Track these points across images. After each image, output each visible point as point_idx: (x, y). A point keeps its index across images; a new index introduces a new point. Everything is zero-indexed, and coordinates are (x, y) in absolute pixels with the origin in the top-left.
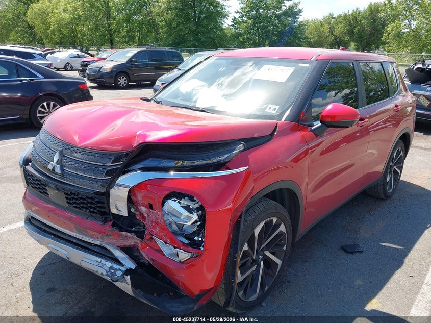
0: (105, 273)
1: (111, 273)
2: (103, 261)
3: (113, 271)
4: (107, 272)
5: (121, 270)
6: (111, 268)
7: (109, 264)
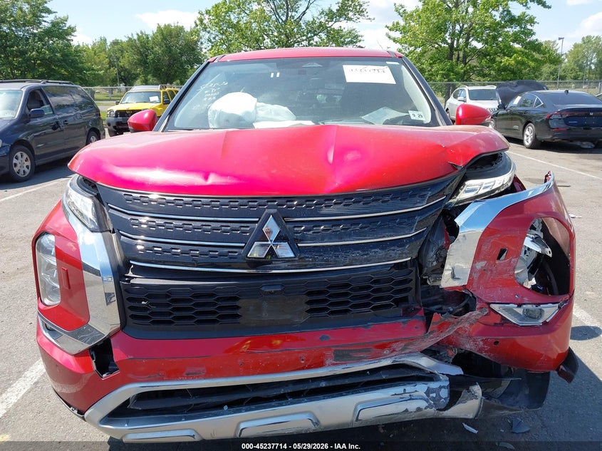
0: (423, 404)
1: (433, 399)
2: (409, 388)
3: (434, 395)
4: (427, 401)
5: (444, 387)
6: (428, 392)
7: (421, 388)
